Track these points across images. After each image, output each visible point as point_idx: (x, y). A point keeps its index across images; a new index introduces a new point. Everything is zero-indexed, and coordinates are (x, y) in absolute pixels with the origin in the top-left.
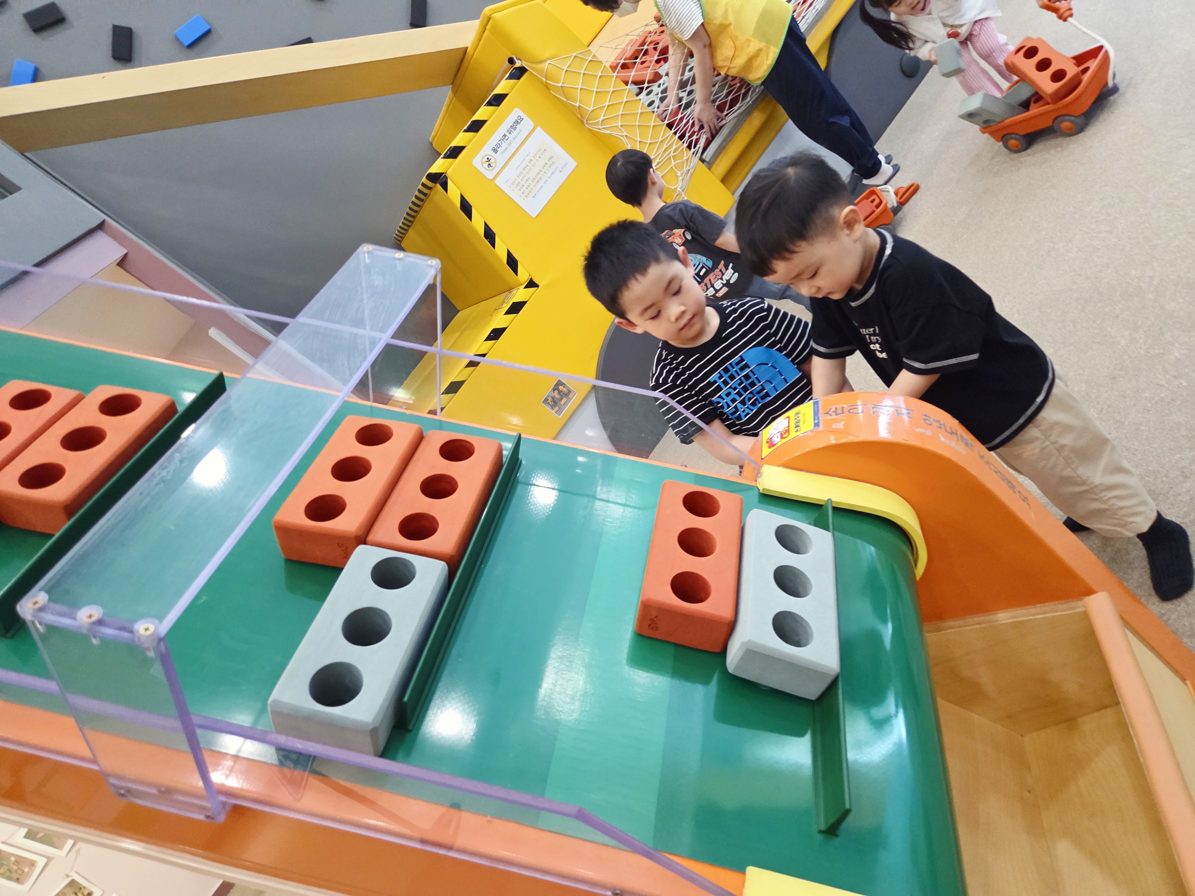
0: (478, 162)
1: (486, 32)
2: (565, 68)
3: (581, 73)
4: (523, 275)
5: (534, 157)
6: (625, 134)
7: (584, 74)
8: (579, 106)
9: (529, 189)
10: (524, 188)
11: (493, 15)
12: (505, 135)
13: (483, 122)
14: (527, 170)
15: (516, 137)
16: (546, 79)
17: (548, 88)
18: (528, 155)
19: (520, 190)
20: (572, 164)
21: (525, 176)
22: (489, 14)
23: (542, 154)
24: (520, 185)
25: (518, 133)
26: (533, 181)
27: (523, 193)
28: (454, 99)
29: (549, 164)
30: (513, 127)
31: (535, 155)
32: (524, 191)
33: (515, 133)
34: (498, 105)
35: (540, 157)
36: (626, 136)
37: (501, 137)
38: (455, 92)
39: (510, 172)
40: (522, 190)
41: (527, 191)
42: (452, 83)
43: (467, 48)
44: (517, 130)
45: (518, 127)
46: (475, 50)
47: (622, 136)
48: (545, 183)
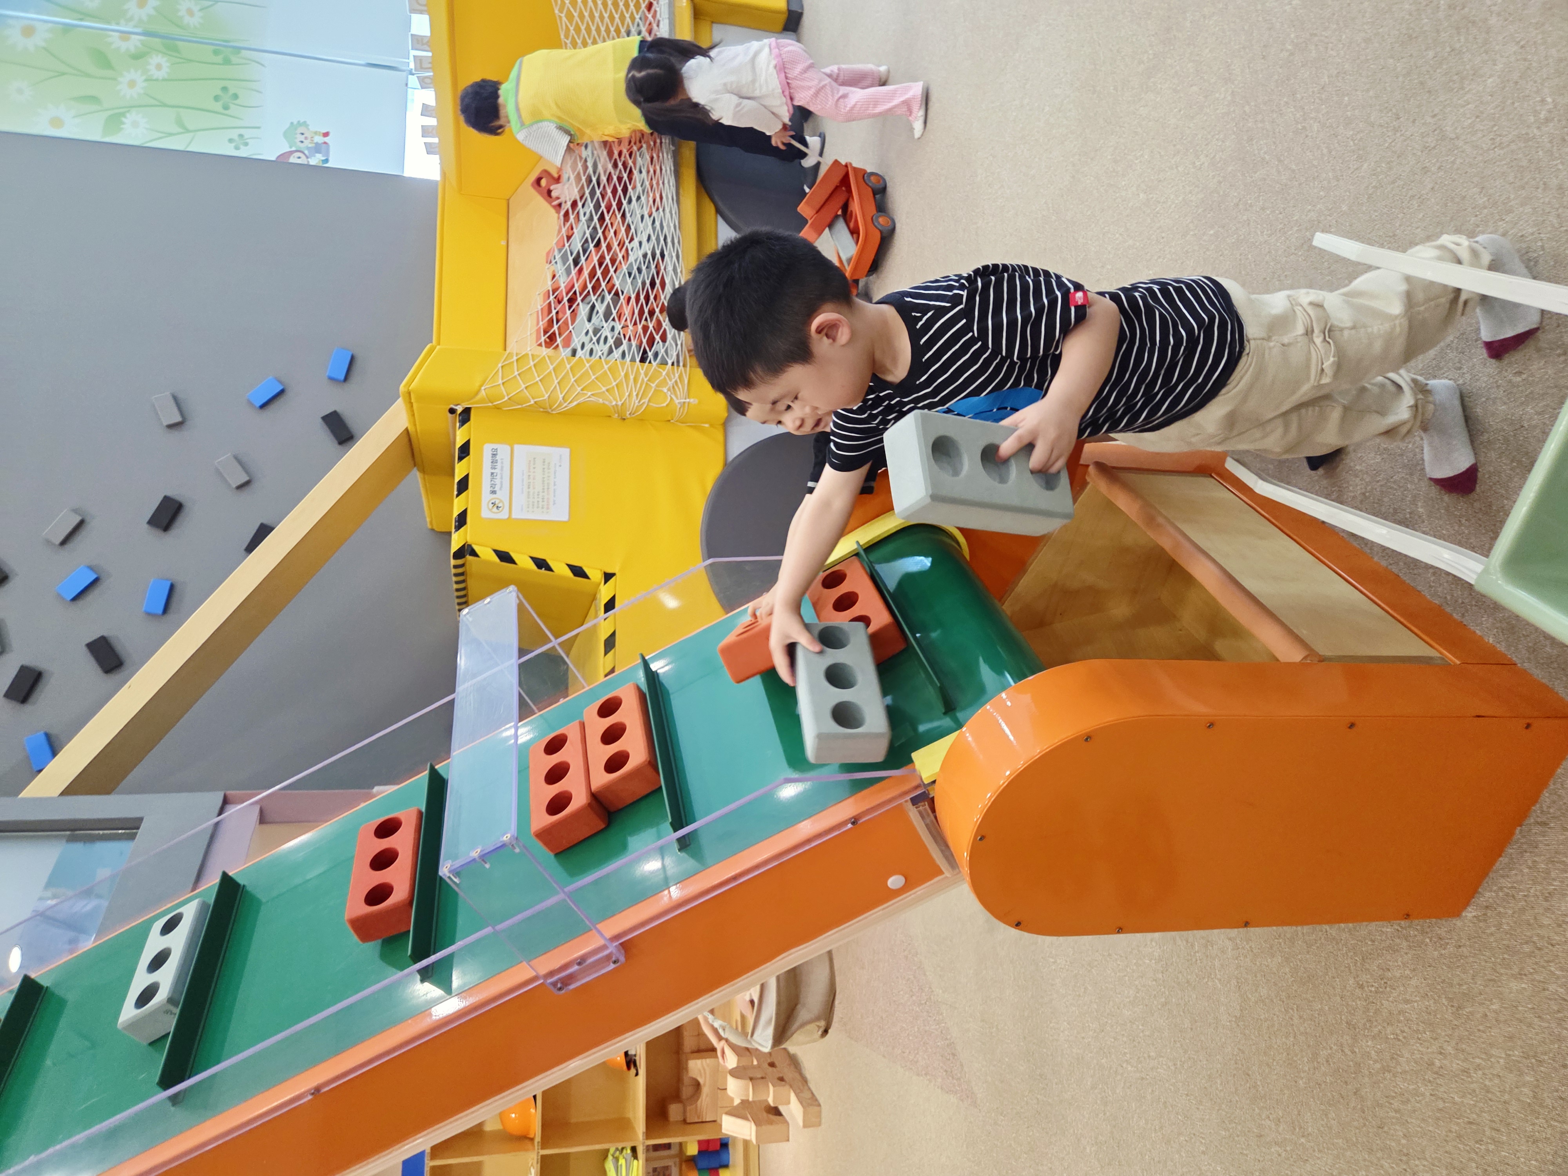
0: (486, 513)
1: (415, 405)
2: (500, 382)
3: (515, 377)
4: (595, 575)
5: (529, 472)
6: (590, 393)
7: (519, 374)
8: (535, 402)
9: (545, 500)
10: (541, 504)
11: (410, 388)
12: (492, 474)
13: (466, 477)
14: (531, 487)
15: (502, 467)
16: (492, 403)
17: (498, 409)
18: (523, 474)
19: (538, 507)
20: (565, 452)
21: (534, 493)
22: (406, 390)
23: (534, 464)
24: (536, 504)
25: (502, 463)
26: (543, 492)
27: (543, 508)
28: (426, 476)
29: (546, 467)
30: (494, 462)
31: (529, 469)
32: (543, 505)
33: (499, 465)
34: (468, 454)
35: (534, 468)
36: (592, 395)
37: (489, 477)
38: (423, 470)
39: (519, 499)
40: (540, 506)
41: (545, 503)
42: (415, 466)
43: (407, 429)
44: (499, 461)
45: (498, 457)
46: (415, 425)
47: (589, 397)
48: (555, 485)
